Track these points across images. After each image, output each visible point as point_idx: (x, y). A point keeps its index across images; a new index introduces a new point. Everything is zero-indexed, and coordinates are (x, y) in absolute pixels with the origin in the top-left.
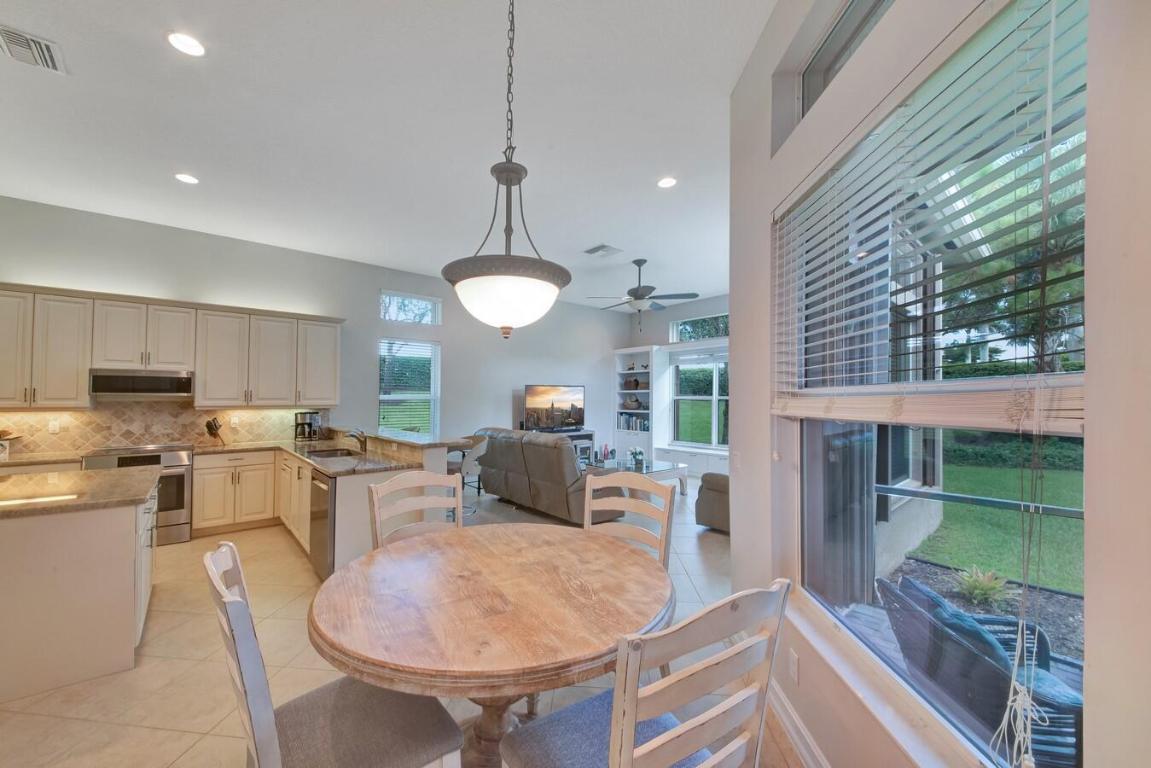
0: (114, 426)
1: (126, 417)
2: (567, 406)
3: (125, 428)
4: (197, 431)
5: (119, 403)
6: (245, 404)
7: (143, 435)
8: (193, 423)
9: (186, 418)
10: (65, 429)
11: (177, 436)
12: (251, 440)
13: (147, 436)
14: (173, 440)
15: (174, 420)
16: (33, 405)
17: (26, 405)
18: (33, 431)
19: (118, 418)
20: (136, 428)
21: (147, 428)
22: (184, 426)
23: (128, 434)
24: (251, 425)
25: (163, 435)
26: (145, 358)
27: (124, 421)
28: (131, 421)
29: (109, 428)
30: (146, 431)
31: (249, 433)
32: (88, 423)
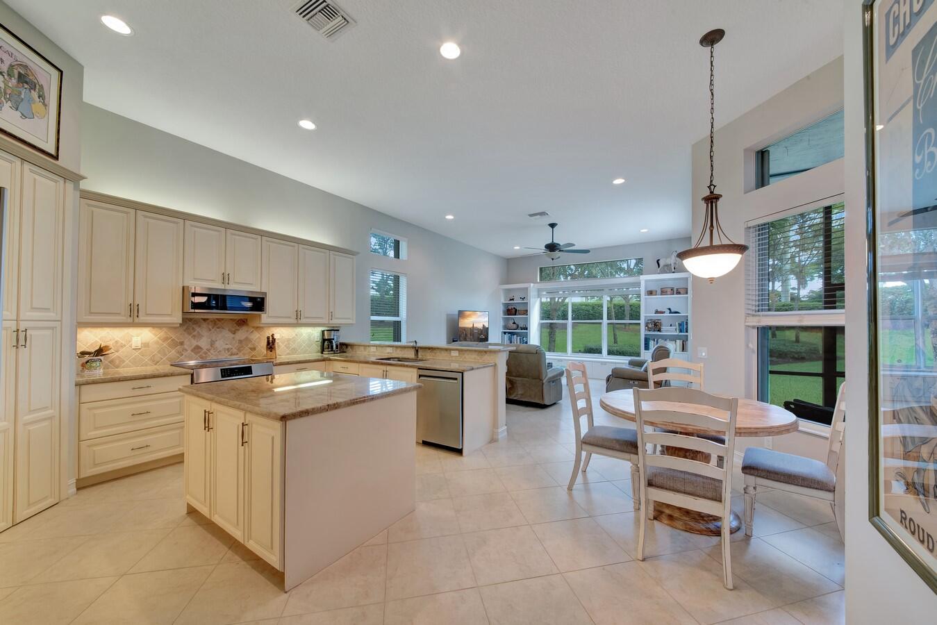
0: (187, 343)
1: (195, 333)
2: (480, 326)
3: (195, 343)
4: (250, 346)
6: (295, 322)
7: (209, 350)
8: (247, 339)
9: (242, 334)
10: (146, 345)
11: (235, 351)
12: (288, 354)
13: (212, 351)
14: (232, 355)
15: (233, 336)
16: (137, 320)
17: (130, 320)
18: (118, 347)
19: (189, 334)
20: (204, 343)
21: (212, 343)
22: (241, 341)
23: (197, 349)
24: (289, 340)
25: (224, 349)
26: (225, 278)
27: (194, 336)
28: (199, 336)
29: (182, 343)
30: (211, 346)
31: (287, 348)
32: (166, 339)
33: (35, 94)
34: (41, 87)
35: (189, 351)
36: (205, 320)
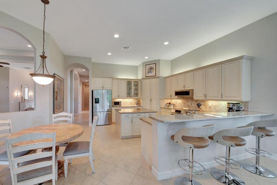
0: (186, 103)
1: (188, 101)
5: (187, 98)
10: (180, 103)
12: (215, 112)
13: (191, 107)
14: (196, 108)
18: (176, 103)
21: (191, 104)
23: (188, 105)
24: (215, 106)
25: (194, 106)
26: (184, 86)
28: (188, 102)
29: (185, 104)
30: (191, 105)
31: (215, 109)
32: (183, 102)
33: (152, 69)
34: (153, 68)
35: (187, 106)
36: (190, 98)
